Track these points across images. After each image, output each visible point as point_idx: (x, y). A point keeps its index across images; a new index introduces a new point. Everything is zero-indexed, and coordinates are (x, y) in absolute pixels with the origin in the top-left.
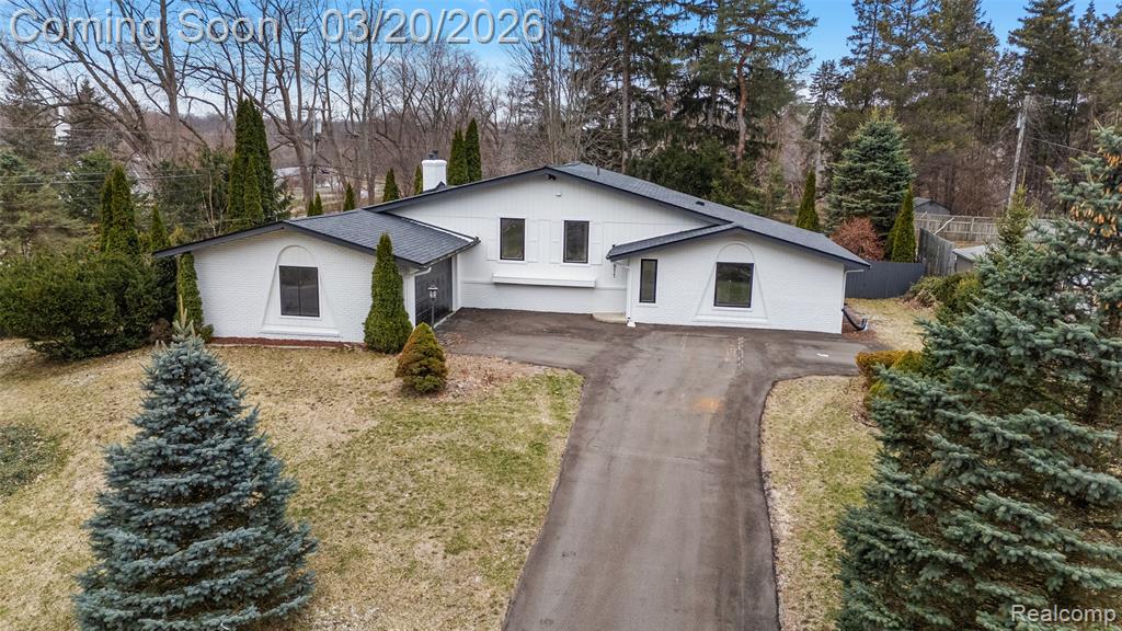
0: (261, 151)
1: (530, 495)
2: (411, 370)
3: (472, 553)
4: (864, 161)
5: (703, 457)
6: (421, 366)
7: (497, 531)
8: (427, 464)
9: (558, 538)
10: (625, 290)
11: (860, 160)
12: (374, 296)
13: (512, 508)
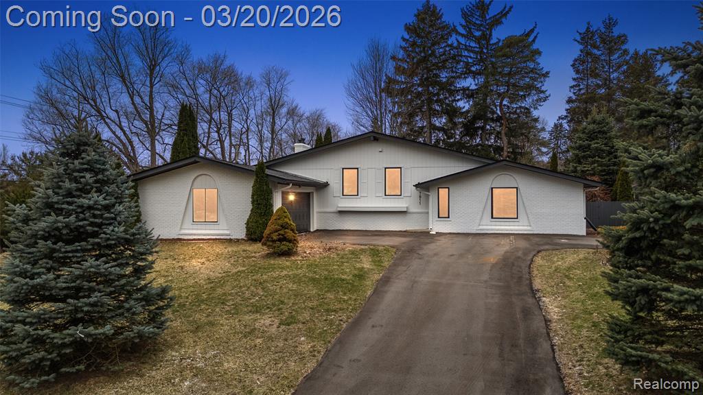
0: (193, 135)
1: (350, 298)
2: (272, 238)
3: (301, 326)
4: (591, 141)
5: (486, 281)
6: (279, 234)
7: (322, 315)
8: (275, 283)
9: (370, 318)
10: (428, 213)
11: (587, 140)
12: (253, 202)
13: (336, 304)
